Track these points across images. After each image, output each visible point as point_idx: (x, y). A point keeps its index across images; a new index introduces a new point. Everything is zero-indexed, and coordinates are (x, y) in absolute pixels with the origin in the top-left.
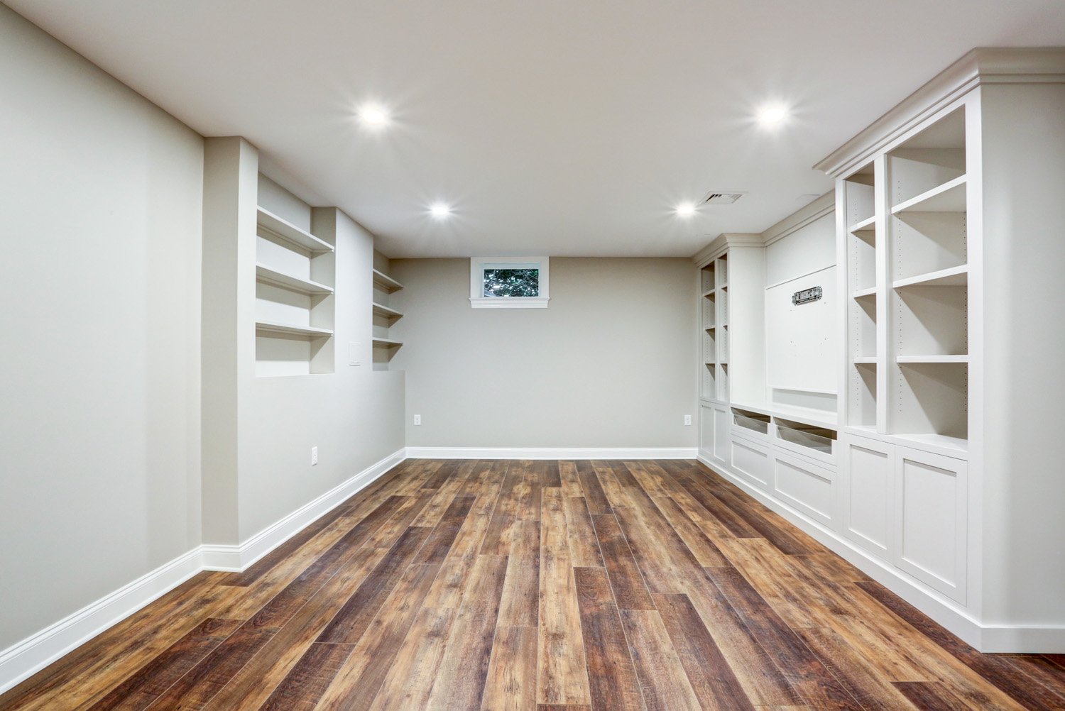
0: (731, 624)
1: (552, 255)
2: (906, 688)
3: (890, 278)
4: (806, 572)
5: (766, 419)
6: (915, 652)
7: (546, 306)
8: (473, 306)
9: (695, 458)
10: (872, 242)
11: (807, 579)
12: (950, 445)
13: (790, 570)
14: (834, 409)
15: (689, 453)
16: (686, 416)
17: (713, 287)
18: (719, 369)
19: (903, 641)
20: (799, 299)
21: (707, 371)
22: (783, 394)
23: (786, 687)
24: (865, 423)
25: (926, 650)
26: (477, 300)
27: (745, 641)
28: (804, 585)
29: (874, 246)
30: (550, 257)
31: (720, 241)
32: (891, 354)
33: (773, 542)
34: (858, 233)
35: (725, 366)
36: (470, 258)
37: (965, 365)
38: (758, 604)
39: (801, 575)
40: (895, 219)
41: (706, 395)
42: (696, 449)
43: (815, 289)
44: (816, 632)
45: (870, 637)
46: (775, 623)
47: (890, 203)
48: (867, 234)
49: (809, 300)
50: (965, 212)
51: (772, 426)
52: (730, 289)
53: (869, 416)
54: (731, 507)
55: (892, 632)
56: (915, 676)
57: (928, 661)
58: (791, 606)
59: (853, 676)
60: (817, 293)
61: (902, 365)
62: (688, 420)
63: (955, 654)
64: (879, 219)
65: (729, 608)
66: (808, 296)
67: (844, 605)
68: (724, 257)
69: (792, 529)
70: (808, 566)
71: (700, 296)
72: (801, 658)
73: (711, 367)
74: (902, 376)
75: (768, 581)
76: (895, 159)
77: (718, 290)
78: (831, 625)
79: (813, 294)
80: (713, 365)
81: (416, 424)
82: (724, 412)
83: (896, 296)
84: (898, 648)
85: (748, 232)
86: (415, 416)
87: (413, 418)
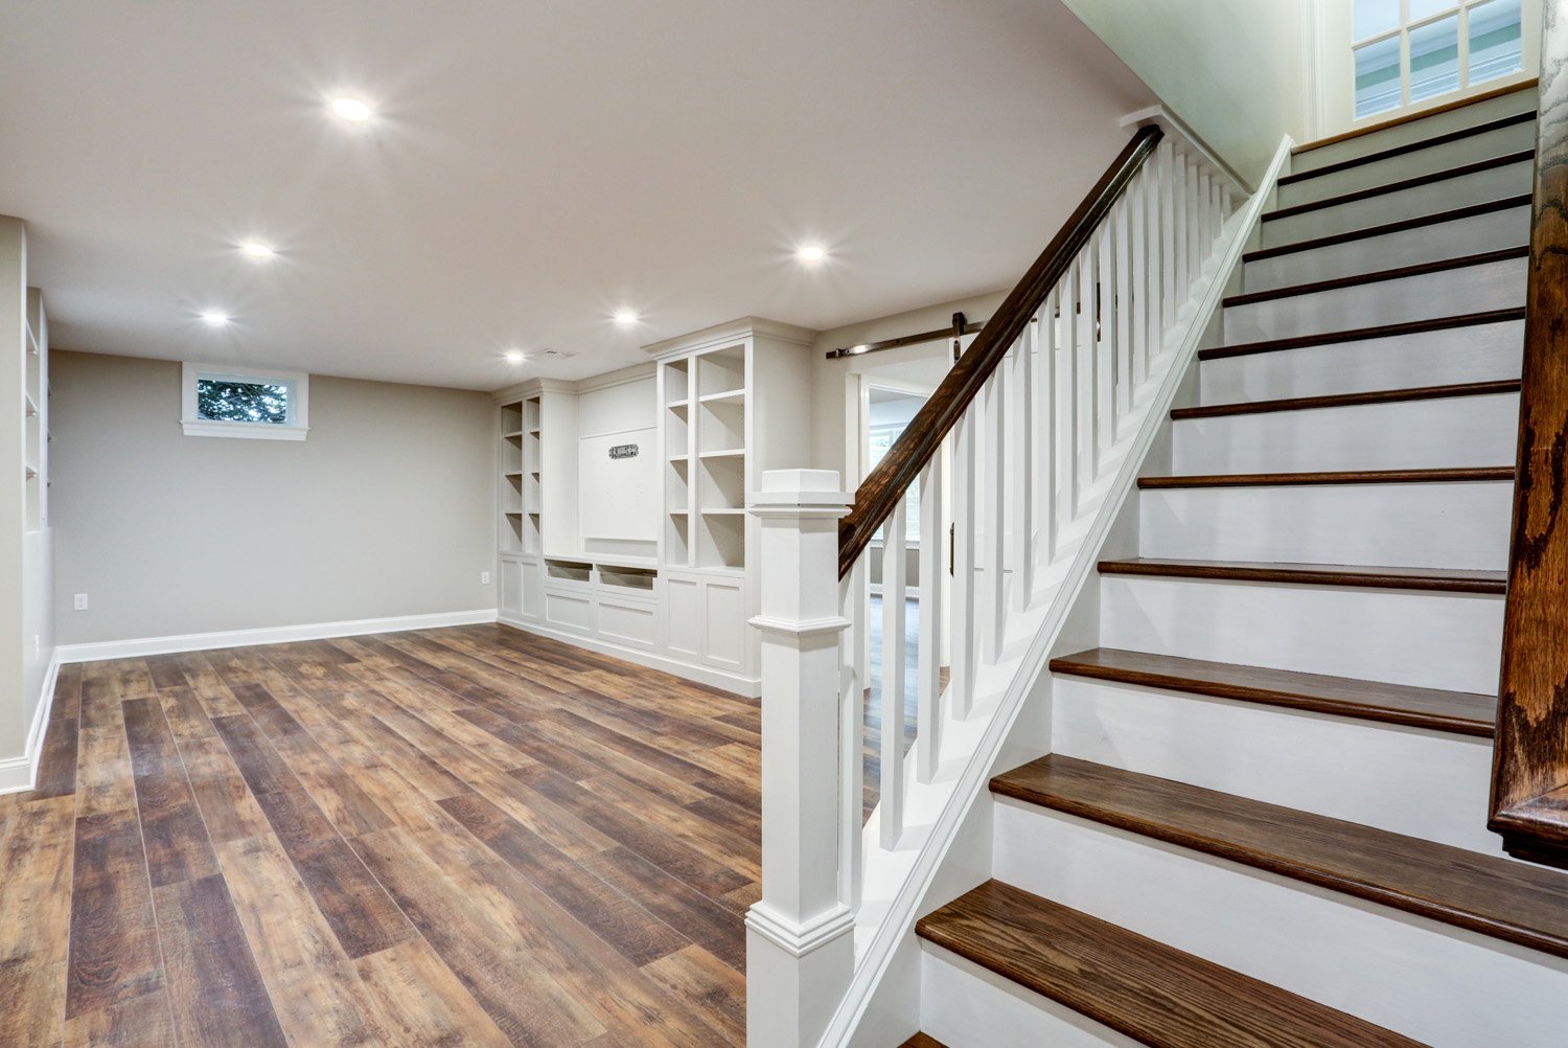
0: (605, 716)
1: (312, 373)
2: (718, 718)
3: (697, 450)
4: (642, 683)
5: (589, 567)
6: (720, 705)
7: (304, 439)
8: (186, 433)
9: (495, 621)
10: (685, 419)
11: (644, 686)
12: (735, 571)
13: (631, 684)
14: (654, 555)
15: (489, 616)
16: (484, 574)
17: (520, 429)
18: (527, 522)
19: (713, 702)
20: (616, 453)
21: (506, 523)
22: (594, 543)
23: (655, 732)
24: (678, 562)
25: (725, 703)
26: (192, 423)
27: (620, 721)
28: (644, 689)
29: (687, 422)
30: (310, 375)
31: (534, 383)
32: (698, 508)
33: (609, 671)
34: (675, 409)
35: (535, 517)
36: (181, 363)
37: (743, 516)
38: (618, 704)
39: (639, 685)
40: (701, 406)
41: (506, 547)
42: (495, 611)
43: (631, 446)
44: (661, 708)
45: (693, 704)
46: (634, 710)
47: (698, 394)
48: (681, 412)
49: (625, 455)
50: (743, 405)
51: (594, 574)
52: (544, 435)
53: (682, 557)
54: (559, 654)
55: (706, 700)
56: (720, 713)
57: (726, 706)
58: (640, 701)
59: (689, 720)
60: (634, 450)
61: (705, 516)
62: (486, 577)
63: (740, 701)
64: (691, 402)
65: (599, 709)
66: (624, 452)
67: (672, 693)
68: (537, 400)
69: (620, 661)
70: (642, 679)
71: (499, 436)
72: (657, 720)
73: (516, 518)
74: (704, 524)
75: (618, 692)
76: (702, 361)
77: (526, 433)
78: (668, 704)
79: (629, 450)
80: (519, 517)
81: (77, 608)
82: (535, 565)
83: (701, 463)
84: (711, 705)
85: (563, 378)
86: (77, 596)
87: (73, 598)
